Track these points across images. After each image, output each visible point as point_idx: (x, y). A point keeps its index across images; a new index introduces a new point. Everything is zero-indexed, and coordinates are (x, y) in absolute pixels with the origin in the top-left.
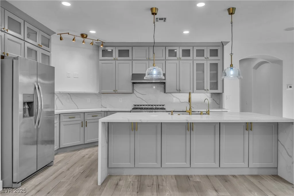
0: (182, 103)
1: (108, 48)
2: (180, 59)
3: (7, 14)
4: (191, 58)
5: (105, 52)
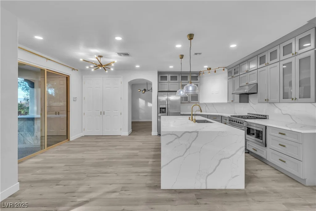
0: (284, 114)
1: (230, 70)
2: (268, 65)
3: (170, 75)
4: (278, 60)
5: (230, 73)
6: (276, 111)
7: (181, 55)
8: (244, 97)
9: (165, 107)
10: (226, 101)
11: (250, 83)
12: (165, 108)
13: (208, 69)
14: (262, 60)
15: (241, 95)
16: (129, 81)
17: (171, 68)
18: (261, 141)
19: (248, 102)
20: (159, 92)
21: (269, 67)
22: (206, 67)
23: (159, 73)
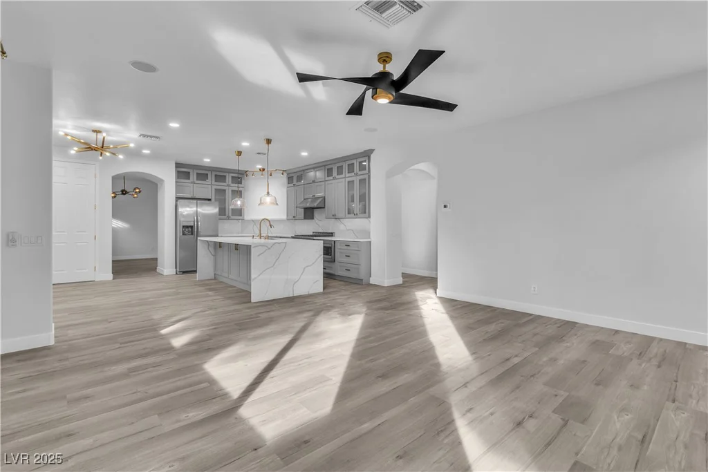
1: (291, 175)
2: (335, 178)
3: (195, 172)
4: (343, 176)
5: (290, 179)
6: (342, 227)
7: (239, 152)
8: (309, 213)
9: (192, 224)
10: (284, 217)
11: (317, 195)
12: (192, 227)
13: (260, 170)
14: (330, 172)
15: (306, 209)
16: (113, 174)
17: (208, 162)
18: (330, 257)
19: (313, 218)
20: (178, 198)
21: (337, 181)
22: (260, 167)
23: (178, 165)
